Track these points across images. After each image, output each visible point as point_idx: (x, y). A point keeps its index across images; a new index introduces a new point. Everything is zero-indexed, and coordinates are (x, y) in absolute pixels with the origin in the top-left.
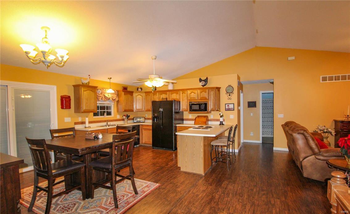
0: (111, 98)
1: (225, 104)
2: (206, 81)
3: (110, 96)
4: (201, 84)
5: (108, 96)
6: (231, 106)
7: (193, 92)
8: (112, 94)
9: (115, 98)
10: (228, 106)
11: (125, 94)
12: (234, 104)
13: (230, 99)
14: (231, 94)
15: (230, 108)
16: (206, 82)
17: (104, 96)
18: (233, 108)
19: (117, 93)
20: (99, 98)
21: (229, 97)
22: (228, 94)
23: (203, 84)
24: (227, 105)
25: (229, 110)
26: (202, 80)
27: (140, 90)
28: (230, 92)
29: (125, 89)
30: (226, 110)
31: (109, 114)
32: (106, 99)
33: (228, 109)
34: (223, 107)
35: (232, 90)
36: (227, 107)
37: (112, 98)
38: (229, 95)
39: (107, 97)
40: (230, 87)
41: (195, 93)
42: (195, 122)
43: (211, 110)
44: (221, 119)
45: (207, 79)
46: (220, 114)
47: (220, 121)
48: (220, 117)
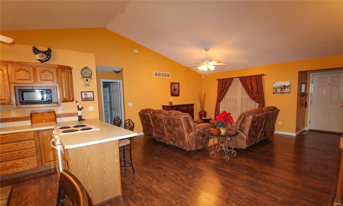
1: (81, 92)
2: (48, 53)
4: (38, 57)
6: (90, 95)
7: (22, 69)
10: (85, 94)
12: (93, 92)
13: (87, 85)
14: (88, 79)
15: (88, 98)
16: (48, 55)
18: (92, 97)
21: (87, 83)
22: (85, 79)
23: (42, 59)
24: (83, 94)
25: (87, 99)
26: (38, 51)
28: (87, 76)
30: (82, 101)
33: (85, 99)
34: (77, 96)
35: (91, 74)
36: (84, 96)
38: (87, 80)
40: (88, 69)
41: (29, 71)
42: (32, 122)
43: (64, 100)
44: (80, 113)
45: (50, 50)
46: (79, 106)
47: (79, 115)
48: (78, 110)
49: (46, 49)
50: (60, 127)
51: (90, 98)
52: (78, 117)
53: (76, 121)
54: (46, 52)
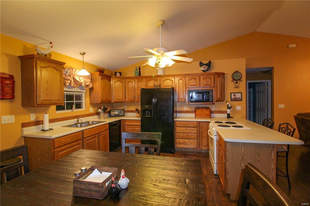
0: (83, 83)
1: (231, 93)
2: (209, 65)
3: (82, 80)
4: (202, 68)
5: (80, 80)
6: (238, 96)
7: (193, 78)
8: (84, 77)
9: (89, 84)
10: (234, 95)
11: (102, 79)
12: (241, 93)
13: (237, 87)
14: (238, 82)
15: (237, 98)
16: (209, 66)
17: (74, 79)
18: (240, 97)
19: (91, 76)
20: (67, 81)
21: (237, 85)
22: (235, 81)
23: (205, 69)
24: (232, 94)
25: (236, 100)
26: (203, 64)
27: (118, 74)
28: (237, 79)
29: (101, 71)
30: (231, 101)
31: (79, 106)
32: (76, 84)
34: (228, 97)
35: (240, 77)
36: (233, 97)
37: (85, 84)
38: (237, 83)
39: (78, 81)
40: (238, 73)
41: (196, 79)
42: (195, 115)
43: (217, 100)
44: (229, 111)
45: (210, 62)
46: (228, 105)
47: (228, 113)
48: (227, 109)
49: (207, 62)
50: (215, 121)
51: (238, 98)
52: (227, 114)
53: (225, 118)
54: (208, 63)
